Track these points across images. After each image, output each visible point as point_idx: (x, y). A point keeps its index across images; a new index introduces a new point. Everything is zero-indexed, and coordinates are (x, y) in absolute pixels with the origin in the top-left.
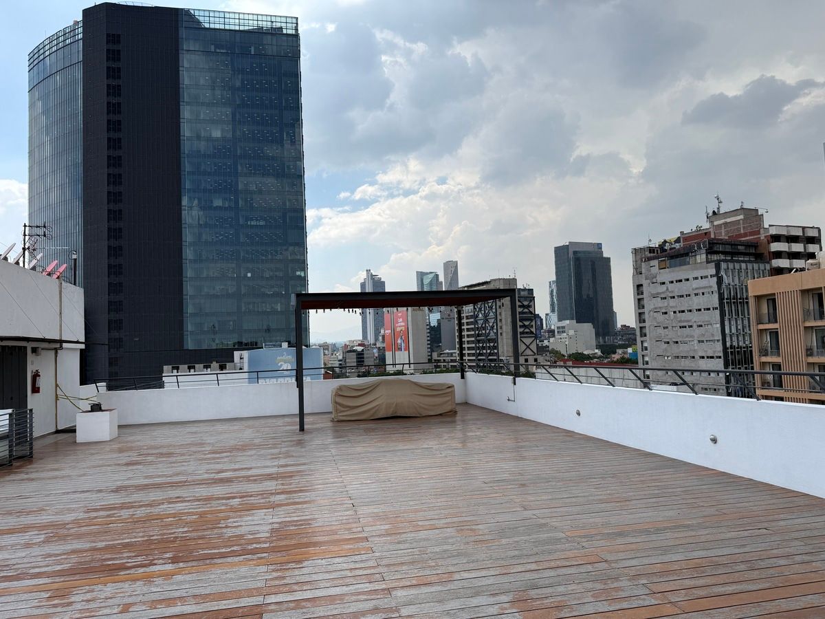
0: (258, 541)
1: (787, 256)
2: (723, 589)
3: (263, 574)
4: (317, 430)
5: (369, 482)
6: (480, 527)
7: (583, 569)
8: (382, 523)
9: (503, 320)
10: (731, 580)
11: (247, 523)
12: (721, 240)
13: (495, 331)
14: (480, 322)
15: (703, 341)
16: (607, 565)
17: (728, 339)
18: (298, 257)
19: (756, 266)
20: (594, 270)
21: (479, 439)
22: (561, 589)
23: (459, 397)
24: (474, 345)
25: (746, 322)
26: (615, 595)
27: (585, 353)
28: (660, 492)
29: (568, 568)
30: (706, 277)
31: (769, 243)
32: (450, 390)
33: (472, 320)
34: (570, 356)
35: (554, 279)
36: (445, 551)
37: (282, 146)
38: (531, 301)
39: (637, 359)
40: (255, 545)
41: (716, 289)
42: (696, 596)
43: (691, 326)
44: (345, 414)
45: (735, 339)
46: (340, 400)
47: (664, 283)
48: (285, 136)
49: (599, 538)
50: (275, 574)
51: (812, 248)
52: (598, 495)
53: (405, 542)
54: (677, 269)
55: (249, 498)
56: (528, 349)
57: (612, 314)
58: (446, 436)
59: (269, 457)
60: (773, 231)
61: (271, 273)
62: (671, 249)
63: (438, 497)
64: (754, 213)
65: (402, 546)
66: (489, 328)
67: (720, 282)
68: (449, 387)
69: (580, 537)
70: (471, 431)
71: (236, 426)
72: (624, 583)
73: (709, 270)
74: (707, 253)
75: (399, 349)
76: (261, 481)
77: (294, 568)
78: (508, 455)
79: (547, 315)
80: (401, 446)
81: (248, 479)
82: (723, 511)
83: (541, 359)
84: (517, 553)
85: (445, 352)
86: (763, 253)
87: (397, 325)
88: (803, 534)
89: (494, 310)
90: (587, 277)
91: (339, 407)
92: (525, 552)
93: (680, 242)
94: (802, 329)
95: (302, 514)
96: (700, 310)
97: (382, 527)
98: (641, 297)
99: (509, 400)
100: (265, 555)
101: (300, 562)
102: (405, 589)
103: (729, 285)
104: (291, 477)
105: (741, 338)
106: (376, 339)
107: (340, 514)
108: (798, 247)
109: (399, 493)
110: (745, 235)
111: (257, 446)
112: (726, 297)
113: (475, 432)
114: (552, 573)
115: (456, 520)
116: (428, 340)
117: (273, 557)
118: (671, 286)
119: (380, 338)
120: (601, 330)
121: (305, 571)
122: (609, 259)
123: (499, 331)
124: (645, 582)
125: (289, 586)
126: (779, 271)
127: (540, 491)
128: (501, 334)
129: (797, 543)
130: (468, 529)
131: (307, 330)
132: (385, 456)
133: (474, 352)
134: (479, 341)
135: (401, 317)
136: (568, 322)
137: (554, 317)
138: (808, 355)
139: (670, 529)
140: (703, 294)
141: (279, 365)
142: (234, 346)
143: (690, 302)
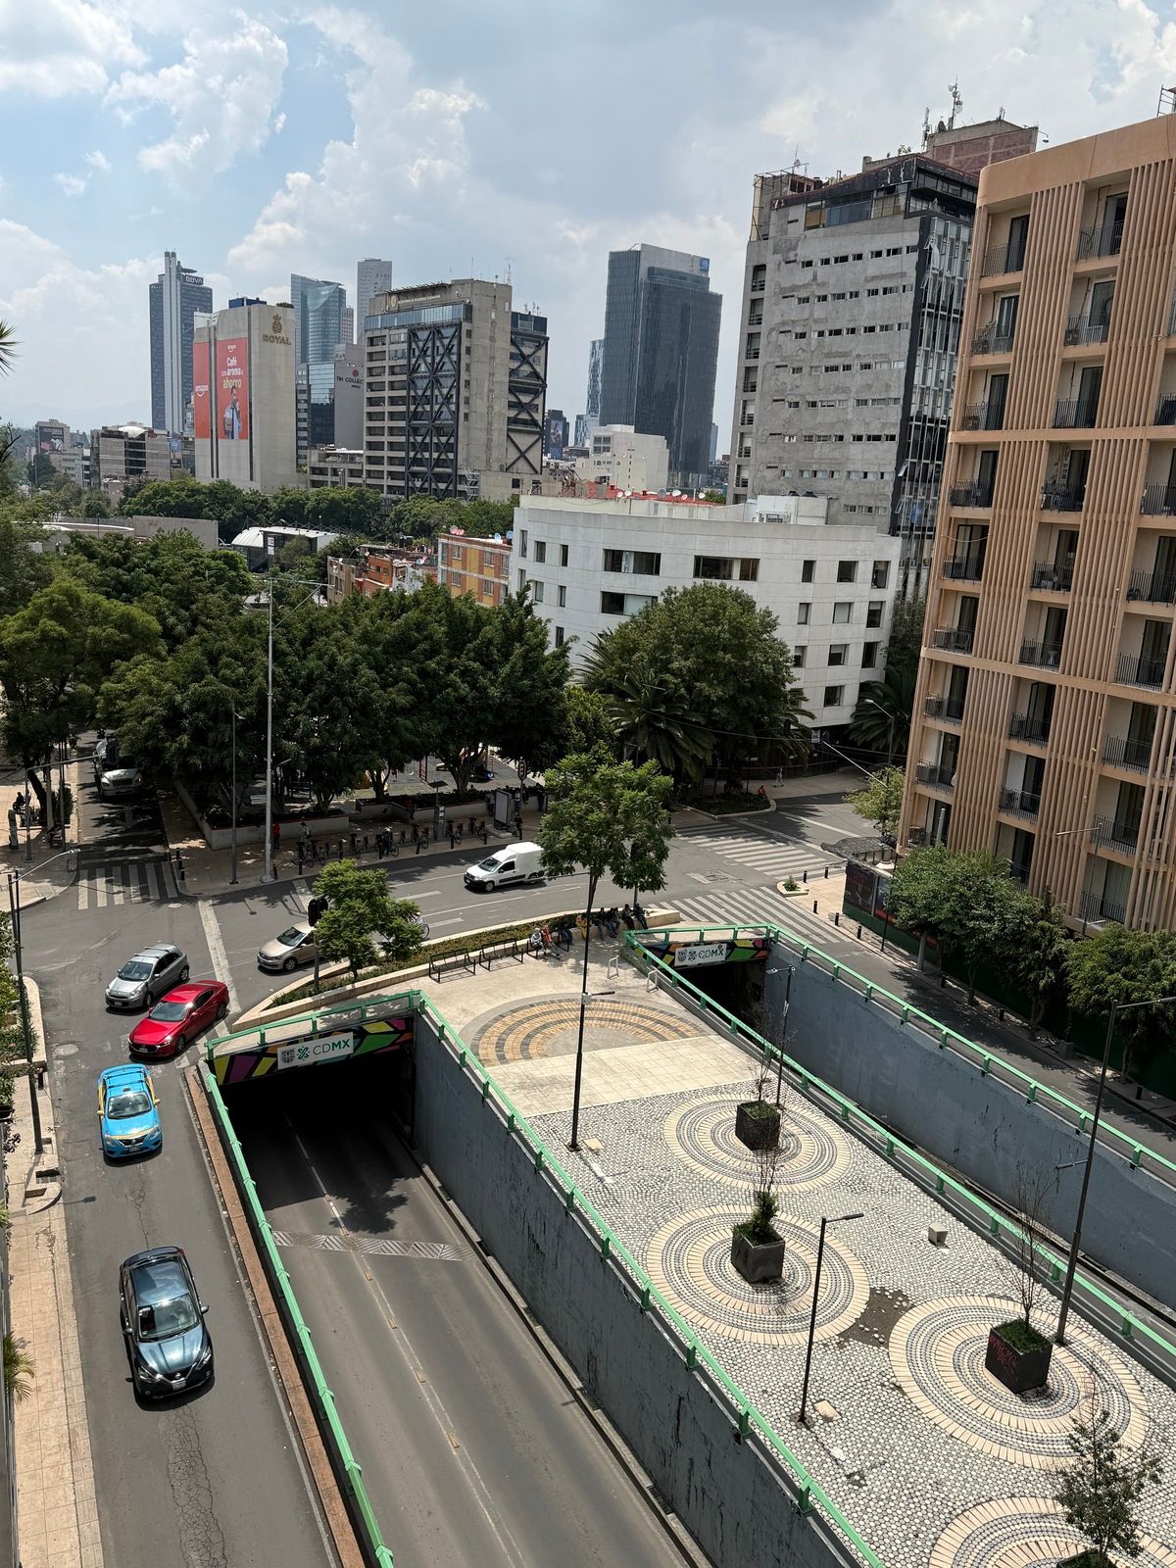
9: (476, 384)
12: (944, 167)
13: (453, 407)
14: (422, 384)
15: (865, 402)
17: (916, 398)
30: (898, 251)
33: (404, 377)
38: (538, 348)
41: (913, 281)
43: (847, 368)
45: (929, 399)
47: (809, 264)
54: (842, 229)
56: (522, 459)
67: (922, 266)
73: (906, 235)
74: (910, 195)
75: (227, 433)
79: (579, 413)
87: (224, 374)
90: (670, 335)
94: (1069, 279)
96: (872, 329)
98: (757, 295)
103: (941, 274)
105: (941, 402)
112: (929, 301)
118: (822, 271)
120: (681, 456)
123: (463, 410)
128: (467, 416)
134: (415, 431)
135: (233, 355)
136: (618, 427)
137: (593, 419)
138: (1066, 343)
140: (885, 291)
143: (856, 312)
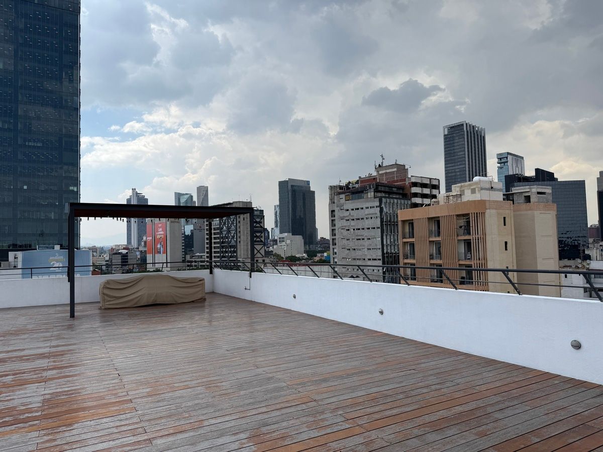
0: (30, 411)
1: (420, 196)
2: (391, 412)
3: (34, 439)
4: (87, 316)
5: (133, 356)
6: (223, 384)
7: (299, 408)
8: (144, 387)
9: (242, 232)
10: (395, 406)
11: (19, 397)
12: (383, 183)
13: (235, 239)
14: (224, 233)
15: (370, 249)
16: (316, 404)
17: (385, 248)
18: (72, 175)
19: (403, 201)
20: (304, 199)
21: (223, 318)
22: (284, 424)
23: (208, 288)
24: (219, 250)
25: (396, 238)
26: (322, 424)
27: (297, 256)
28: (348, 349)
29: (289, 408)
30: (373, 207)
31: (410, 187)
32: (201, 282)
33: (219, 231)
34: (287, 258)
35: (278, 203)
36: (196, 404)
37: (61, 83)
38: (261, 219)
39: (330, 260)
40: (27, 415)
41: (379, 215)
42: (374, 419)
43: (363, 239)
44: (111, 303)
45: (389, 248)
46: (106, 291)
47: (348, 210)
48: (64, 75)
49: (309, 384)
50: (46, 438)
51: (435, 192)
52: (308, 354)
53: (163, 400)
54: (356, 201)
55: (23, 375)
56: (259, 253)
57: (315, 230)
58: (197, 318)
59: (42, 339)
60: (413, 180)
61: (47, 187)
62: (353, 188)
63: (190, 364)
64: (402, 167)
65: (161, 404)
66: (231, 237)
67: (381, 210)
68: (200, 281)
69: (297, 384)
70: (217, 313)
71: (11, 314)
72: (328, 415)
73: (375, 203)
74: (375, 192)
75: (158, 252)
76: (34, 360)
77: (64, 431)
78: (245, 329)
79: (272, 229)
80: (160, 327)
81: (21, 359)
82: (388, 360)
83: (267, 260)
84: (251, 401)
85: (196, 255)
86: (407, 194)
87: (157, 233)
88: (435, 371)
89: (235, 225)
90: (300, 203)
91: (106, 297)
92: (258, 399)
93: (358, 184)
94: (428, 242)
95: (72, 385)
96: (369, 229)
97: (145, 391)
98: (333, 218)
99: (246, 289)
100: (37, 422)
101: (70, 425)
102: (164, 437)
103: (387, 213)
104: (62, 355)
105: (392, 247)
106: (139, 244)
107: (107, 383)
108: (427, 191)
109: (158, 363)
110: (397, 181)
111: (31, 331)
112: (385, 220)
113: (220, 313)
114: (278, 413)
115: (204, 380)
116: (183, 246)
117: (44, 423)
118: (351, 212)
119: (143, 243)
120: (307, 240)
121: (74, 432)
122: (314, 192)
123: (238, 240)
124: (341, 412)
125: (59, 447)
126: (415, 205)
127: (268, 354)
128: (240, 242)
129: (432, 377)
130: (214, 387)
131: (78, 235)
132: (146, 335)
133: (219, 255)
134: (223, 247)
135: (160, 227)
136: (286, 234)
137: (277, 231)
138: (430, 259)
139: (356, 374)
140: (371, 218)
141: (51, 264)
142: (9, 247)
143: (363, 223)
